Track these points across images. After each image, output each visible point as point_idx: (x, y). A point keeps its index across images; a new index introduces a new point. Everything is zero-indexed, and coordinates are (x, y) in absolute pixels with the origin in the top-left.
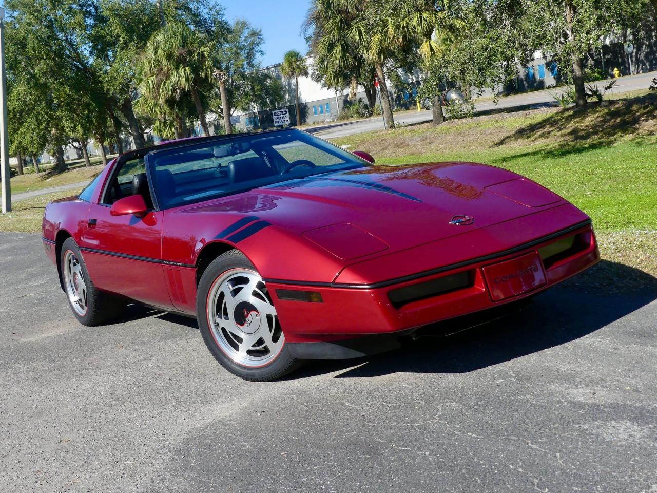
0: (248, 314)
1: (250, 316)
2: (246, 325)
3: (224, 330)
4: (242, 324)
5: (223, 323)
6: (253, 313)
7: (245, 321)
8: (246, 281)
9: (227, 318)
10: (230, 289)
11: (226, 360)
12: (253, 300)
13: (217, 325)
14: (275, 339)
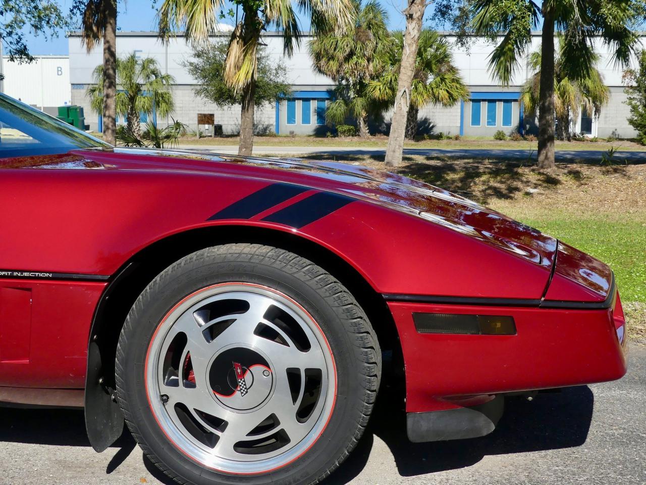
0: (244, 372)
1: (248, 376)
2: (238, 393)
3: (181, 408)
4: (228, 392)
5: (179, 394)
6: (257, 369)
7: (236, 385)
8: (242, 306)
9: (190, 383)
10: (200, 326)
11: (187, 467)
12: (257, 343)
13: (164, 399)
14: (303, 414)
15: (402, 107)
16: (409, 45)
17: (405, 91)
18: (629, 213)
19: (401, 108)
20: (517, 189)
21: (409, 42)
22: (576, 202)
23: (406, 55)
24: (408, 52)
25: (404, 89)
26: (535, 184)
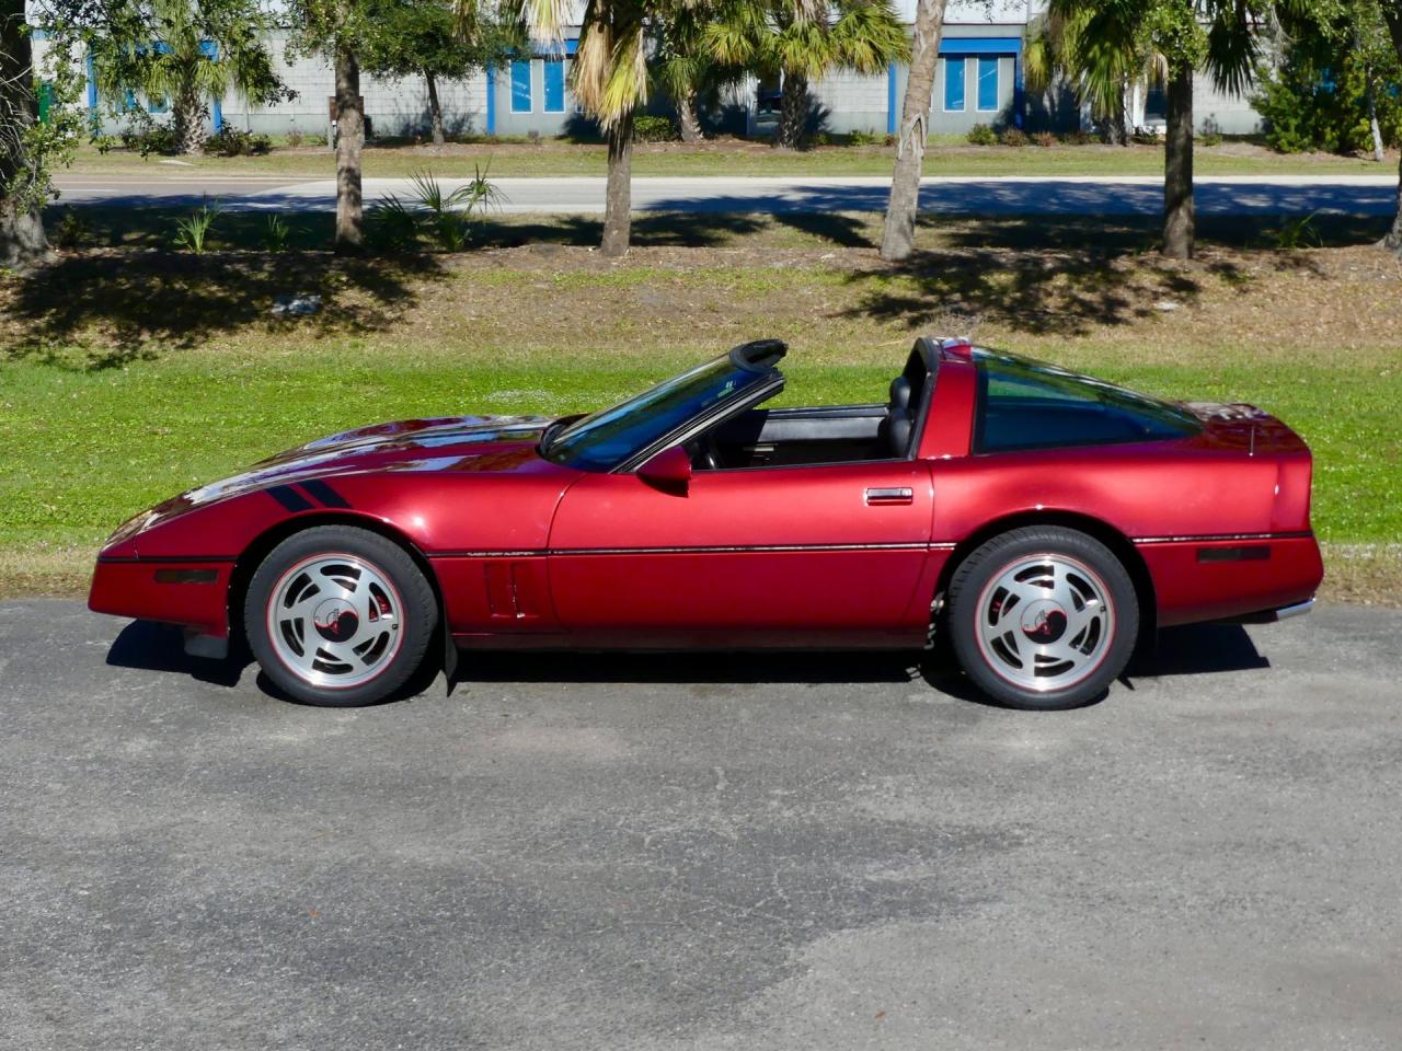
15: (914, 149)
16: (925, 33)
17: (919, 120)
18: (1350, 349)
19: (912, 151)
20: (1124, 304)
21: (926, 28)
22: (1250, 329)
23: (919, 51)
24: (924, 46)
25: (917, 116)
26: (1155, 293)
